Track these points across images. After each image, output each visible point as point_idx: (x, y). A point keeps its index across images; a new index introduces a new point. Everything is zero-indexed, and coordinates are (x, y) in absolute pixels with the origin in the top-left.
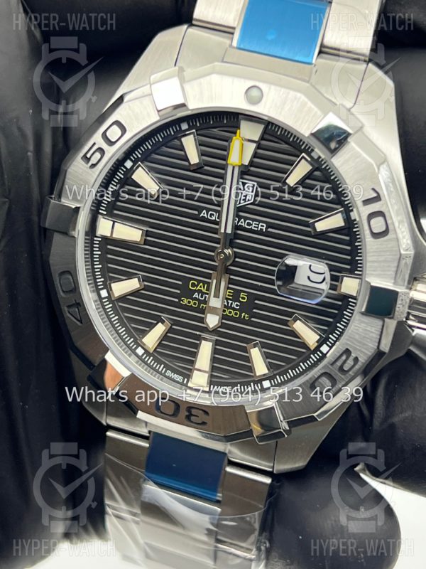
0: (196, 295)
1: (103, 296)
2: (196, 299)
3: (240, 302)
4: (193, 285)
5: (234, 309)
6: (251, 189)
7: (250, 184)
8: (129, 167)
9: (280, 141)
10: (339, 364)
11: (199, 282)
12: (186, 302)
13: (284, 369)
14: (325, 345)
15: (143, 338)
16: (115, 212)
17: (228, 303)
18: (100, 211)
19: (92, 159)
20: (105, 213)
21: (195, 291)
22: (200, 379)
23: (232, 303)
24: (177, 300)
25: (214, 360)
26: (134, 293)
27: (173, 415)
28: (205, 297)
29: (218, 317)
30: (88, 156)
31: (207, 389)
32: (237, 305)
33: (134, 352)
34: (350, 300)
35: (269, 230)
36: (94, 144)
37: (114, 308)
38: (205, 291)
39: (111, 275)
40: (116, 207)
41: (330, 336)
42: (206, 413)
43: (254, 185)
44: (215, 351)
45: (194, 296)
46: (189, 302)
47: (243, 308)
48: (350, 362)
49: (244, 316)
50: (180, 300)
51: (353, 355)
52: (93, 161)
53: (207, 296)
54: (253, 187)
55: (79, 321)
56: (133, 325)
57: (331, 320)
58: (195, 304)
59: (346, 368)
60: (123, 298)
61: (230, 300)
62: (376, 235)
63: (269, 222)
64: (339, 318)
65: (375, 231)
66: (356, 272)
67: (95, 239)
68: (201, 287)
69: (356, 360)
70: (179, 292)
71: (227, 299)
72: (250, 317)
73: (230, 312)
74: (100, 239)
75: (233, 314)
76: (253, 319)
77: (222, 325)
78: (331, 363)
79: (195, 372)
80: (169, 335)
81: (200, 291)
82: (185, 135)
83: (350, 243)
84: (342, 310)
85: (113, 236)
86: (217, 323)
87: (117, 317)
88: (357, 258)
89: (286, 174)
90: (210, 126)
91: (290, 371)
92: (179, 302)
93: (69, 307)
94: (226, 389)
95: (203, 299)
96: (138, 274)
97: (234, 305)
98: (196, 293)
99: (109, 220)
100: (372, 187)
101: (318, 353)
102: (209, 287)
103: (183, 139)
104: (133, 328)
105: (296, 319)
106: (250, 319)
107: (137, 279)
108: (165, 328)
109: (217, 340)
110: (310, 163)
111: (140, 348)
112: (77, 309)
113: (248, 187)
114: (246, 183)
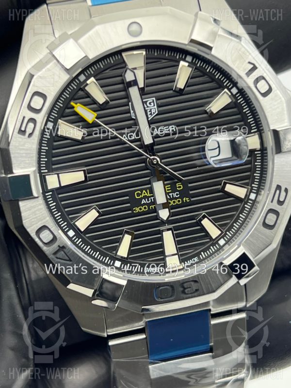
0: (143, 201)
2: (144, 204)
3: (178, 191)
4: (138, 195)
5: (176, 198)
6: (152, 104)
7: (150, 100)
9: (158, 60)
10: (276, 198)
11: (141, 190)
12: (137, 210)
13: (230, 224)
14: (252, 194)
15: (117, 252)
16: (54, 167)
17: (170, 196)
18: (43, 171)
19: (27, 130)
20: (46, 171)
21: (141, 199)
22: (173, 262)
23: (173, 195)
24: (130, 212)
25: (177, 243)
26: (93, 223)
28: (151, 199)
29: (167, 209)
30: (23, 129)
31: (182, 267)
32: (177, 195)
34: (256, 153)
36: (24, 117)
37: (84, 241)
38: (149, 195)
39: (70, 216)
40: (53, 163)
41: (253, 185)
42: (196, 281)
43: (153, 100)
44: (175, 236)
45: (143, 202)
46: (141, 209)
47: (183, 194)
48: (283, 194)
49: (186, 200)
50: (133, 211)
52: (29, 131)
53: (152, 198)
54: (153, 102)
55: (68, 261)
56: (104, 247)
57: (249, 173)
58: (145, 208)
59: (282, 199)
60: (88, 230)
61: (170, 193)
62: (265, 95)
63: (176, 123)
64: (252, 170)
66: (252, 131)
67: (47, 194)
68: (144, 193)
69: (286, 190)
70: (129, 205)
71: (168, 193)
73: (174, 202)
74: (51, 193)
75: (177, 202)
76: (192, 199)
77: (172, 214)
78: (271, 200)
79: (167, 258)
80: (135, 241)
81: (145, 197)
82: (87, 84)
83: (238, 112)
84: (253, 163)
85: (62, 185)
86: (168, 214)
87: (89, 247)
88: (249, 121)
89: (174, 81)
90: (102, 70)
91: (234, 224)
92: (133, 212)
93: (55, 253)
94: (194, 260)
95: (150, 201)
96: (94, 206)
97: (175, 195)
98: (143, 200)
99: (53, 174)
100: (247, 61)
101: (249, 201)
102: (151, 191)
103: (86, 88)
104: (105, 249)
105: (225, 184)
106: (190, 200)
107: (94, 210)
108: (131, 236)
109: (173, 227)
110: (189, 66)
111: (116, 261)
112: (63, 252)
113: (150, 103)
114: (147, 101)
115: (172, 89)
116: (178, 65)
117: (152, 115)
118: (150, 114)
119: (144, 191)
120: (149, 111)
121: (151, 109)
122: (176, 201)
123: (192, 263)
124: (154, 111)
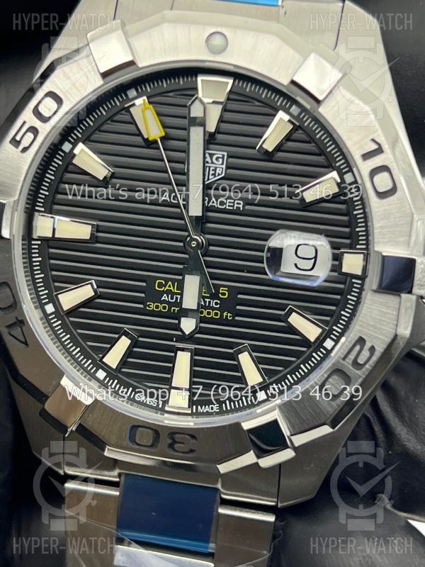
0: (165, 297)
1: (49, 312)
2: (165, 302)
3: (220, 299)
4: (160, 285)
5: (213, 309)
6: (221, 160)
7: (219, 154)
8: (67, 151)
9: (250, 100)
10: (352, 356)
11: (167, 280)
12: (152, 306)
13: (282, 374)
14: (328, 340)
15: (103, 357)
16: (56, 207)
17: (205, 302)
18: (37, 208)
19: (22, 142)
20: (43, 209)
21: (163, 292)
22: (179, 400)
23: (210, 302)
25: (193, 374)
26: (87, 303)
27: (152, 446)
28: (177, 298)
29: (195, 320)
30: (18, 138)
31: (190, 412)
32: (216, 304)
33: (93, 376)
34: (354, 280)
35: (247, 207)
36: (24, 123)
37: (63, 325)
38: (176, 291)
39: (57, 284)
40: (56, 201)
41: (334, 327)
42: (193, 437)
43: (223, 156)
44: (194, 363)
45: (163, 298)
46: (157, 307)
47: (225, 305)
48: (366, 354)
49: (227, 316)
50: (145, 305)
51: (368, 345)
52: (25, 143)
53: (179, 297)
54: (223, 158)
55: (23, 343)
56: (89, 343)
57: (334, 308)
58: (164, 308)
59: (361, 361)
60: (73, 311)
61: (207, 297)
62: (382, 195)
64: (342, 304)
65: (381, 190)
66: (358, 247)
67: (33, 242)
68: (170, 286)
69: (372, 349)
70: (143, 295)
71: (204, 298)
72: (234, 317)
73: (209, 313)
74: (39, 242)
76: (237, 318)
77: (198, 330)
78: (343, 356)
79: (172, 391)
80: (135, 349)
81: (169, 292)
82: (134, 105)
83: (345, 212)
84: (345, 294)
85: (56, 236)
86: (194, 327)
87: (68, 336)
88: (357, 229)
89: (261, 137)
90: (164, 91)
91: (289, 376)
92: (145, 307)
93: (9, 326)
94: (212, 408)
95: (174, 300)
96: (91, 280)
97: (213, 304)
98: (165, 295)
99: (48, 217)
100: (371, 137)
101: (321, 350)
102: (181, 286)
103: (131, 109)
104: (90, 347)
105: (291, 311)
106: (234, 318)
107: (90, 285)
108: (130, 341)
109: (195, 348)
110: (289, 121)
111: (100, 370)
112: (20, 329)
113: (217, 159)
114: (214, 154)
115: (255, 148)
116: (274, 116)
117: (215, 177)
118: (212, 175)
119: (170, 283)
120: (213, 170)
121: (216, 168)
122: (212, 313)
123: (207, 411)
124: (220, 172)
